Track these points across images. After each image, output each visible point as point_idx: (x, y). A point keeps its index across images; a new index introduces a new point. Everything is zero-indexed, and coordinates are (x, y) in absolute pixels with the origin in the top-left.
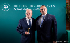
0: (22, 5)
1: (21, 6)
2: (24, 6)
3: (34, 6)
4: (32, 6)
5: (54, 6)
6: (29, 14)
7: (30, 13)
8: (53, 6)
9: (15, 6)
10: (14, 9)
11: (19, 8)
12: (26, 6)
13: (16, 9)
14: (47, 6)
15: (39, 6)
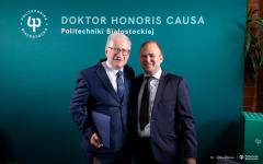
0: (88, 18)
1: (85, 20)
2: (96, 20)
3: (131, 20)
4: (123, 21)
5: (201, 21)
8: (197, 20)
9: (65, 20)
10: (63, 30)
11: (78, 26)
12: (103, 20)
13: (67, 32)
14: (178, 21)
15: (148, 20)
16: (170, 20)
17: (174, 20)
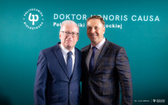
0: (73, 15)
1: (71, 17)
2: (79, 17)
3: (105, 18)
5: (157, 19)
6: (70, 36)
7: (73, 33)
8: (154, 18)
9: (56, 16)
10: (55, 24)
12: (85, 17)
13: (58, 25)
14: (140, 18)
15: (117, 17)
16: (134, 18)
17: (137, 18)
